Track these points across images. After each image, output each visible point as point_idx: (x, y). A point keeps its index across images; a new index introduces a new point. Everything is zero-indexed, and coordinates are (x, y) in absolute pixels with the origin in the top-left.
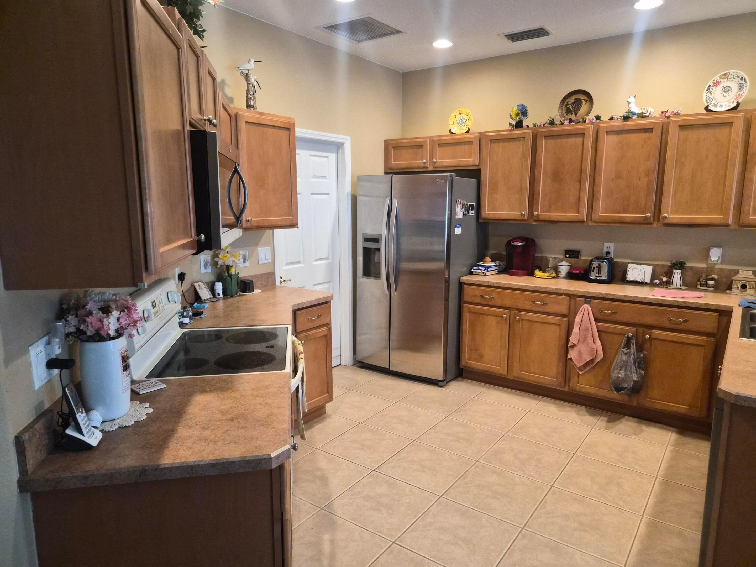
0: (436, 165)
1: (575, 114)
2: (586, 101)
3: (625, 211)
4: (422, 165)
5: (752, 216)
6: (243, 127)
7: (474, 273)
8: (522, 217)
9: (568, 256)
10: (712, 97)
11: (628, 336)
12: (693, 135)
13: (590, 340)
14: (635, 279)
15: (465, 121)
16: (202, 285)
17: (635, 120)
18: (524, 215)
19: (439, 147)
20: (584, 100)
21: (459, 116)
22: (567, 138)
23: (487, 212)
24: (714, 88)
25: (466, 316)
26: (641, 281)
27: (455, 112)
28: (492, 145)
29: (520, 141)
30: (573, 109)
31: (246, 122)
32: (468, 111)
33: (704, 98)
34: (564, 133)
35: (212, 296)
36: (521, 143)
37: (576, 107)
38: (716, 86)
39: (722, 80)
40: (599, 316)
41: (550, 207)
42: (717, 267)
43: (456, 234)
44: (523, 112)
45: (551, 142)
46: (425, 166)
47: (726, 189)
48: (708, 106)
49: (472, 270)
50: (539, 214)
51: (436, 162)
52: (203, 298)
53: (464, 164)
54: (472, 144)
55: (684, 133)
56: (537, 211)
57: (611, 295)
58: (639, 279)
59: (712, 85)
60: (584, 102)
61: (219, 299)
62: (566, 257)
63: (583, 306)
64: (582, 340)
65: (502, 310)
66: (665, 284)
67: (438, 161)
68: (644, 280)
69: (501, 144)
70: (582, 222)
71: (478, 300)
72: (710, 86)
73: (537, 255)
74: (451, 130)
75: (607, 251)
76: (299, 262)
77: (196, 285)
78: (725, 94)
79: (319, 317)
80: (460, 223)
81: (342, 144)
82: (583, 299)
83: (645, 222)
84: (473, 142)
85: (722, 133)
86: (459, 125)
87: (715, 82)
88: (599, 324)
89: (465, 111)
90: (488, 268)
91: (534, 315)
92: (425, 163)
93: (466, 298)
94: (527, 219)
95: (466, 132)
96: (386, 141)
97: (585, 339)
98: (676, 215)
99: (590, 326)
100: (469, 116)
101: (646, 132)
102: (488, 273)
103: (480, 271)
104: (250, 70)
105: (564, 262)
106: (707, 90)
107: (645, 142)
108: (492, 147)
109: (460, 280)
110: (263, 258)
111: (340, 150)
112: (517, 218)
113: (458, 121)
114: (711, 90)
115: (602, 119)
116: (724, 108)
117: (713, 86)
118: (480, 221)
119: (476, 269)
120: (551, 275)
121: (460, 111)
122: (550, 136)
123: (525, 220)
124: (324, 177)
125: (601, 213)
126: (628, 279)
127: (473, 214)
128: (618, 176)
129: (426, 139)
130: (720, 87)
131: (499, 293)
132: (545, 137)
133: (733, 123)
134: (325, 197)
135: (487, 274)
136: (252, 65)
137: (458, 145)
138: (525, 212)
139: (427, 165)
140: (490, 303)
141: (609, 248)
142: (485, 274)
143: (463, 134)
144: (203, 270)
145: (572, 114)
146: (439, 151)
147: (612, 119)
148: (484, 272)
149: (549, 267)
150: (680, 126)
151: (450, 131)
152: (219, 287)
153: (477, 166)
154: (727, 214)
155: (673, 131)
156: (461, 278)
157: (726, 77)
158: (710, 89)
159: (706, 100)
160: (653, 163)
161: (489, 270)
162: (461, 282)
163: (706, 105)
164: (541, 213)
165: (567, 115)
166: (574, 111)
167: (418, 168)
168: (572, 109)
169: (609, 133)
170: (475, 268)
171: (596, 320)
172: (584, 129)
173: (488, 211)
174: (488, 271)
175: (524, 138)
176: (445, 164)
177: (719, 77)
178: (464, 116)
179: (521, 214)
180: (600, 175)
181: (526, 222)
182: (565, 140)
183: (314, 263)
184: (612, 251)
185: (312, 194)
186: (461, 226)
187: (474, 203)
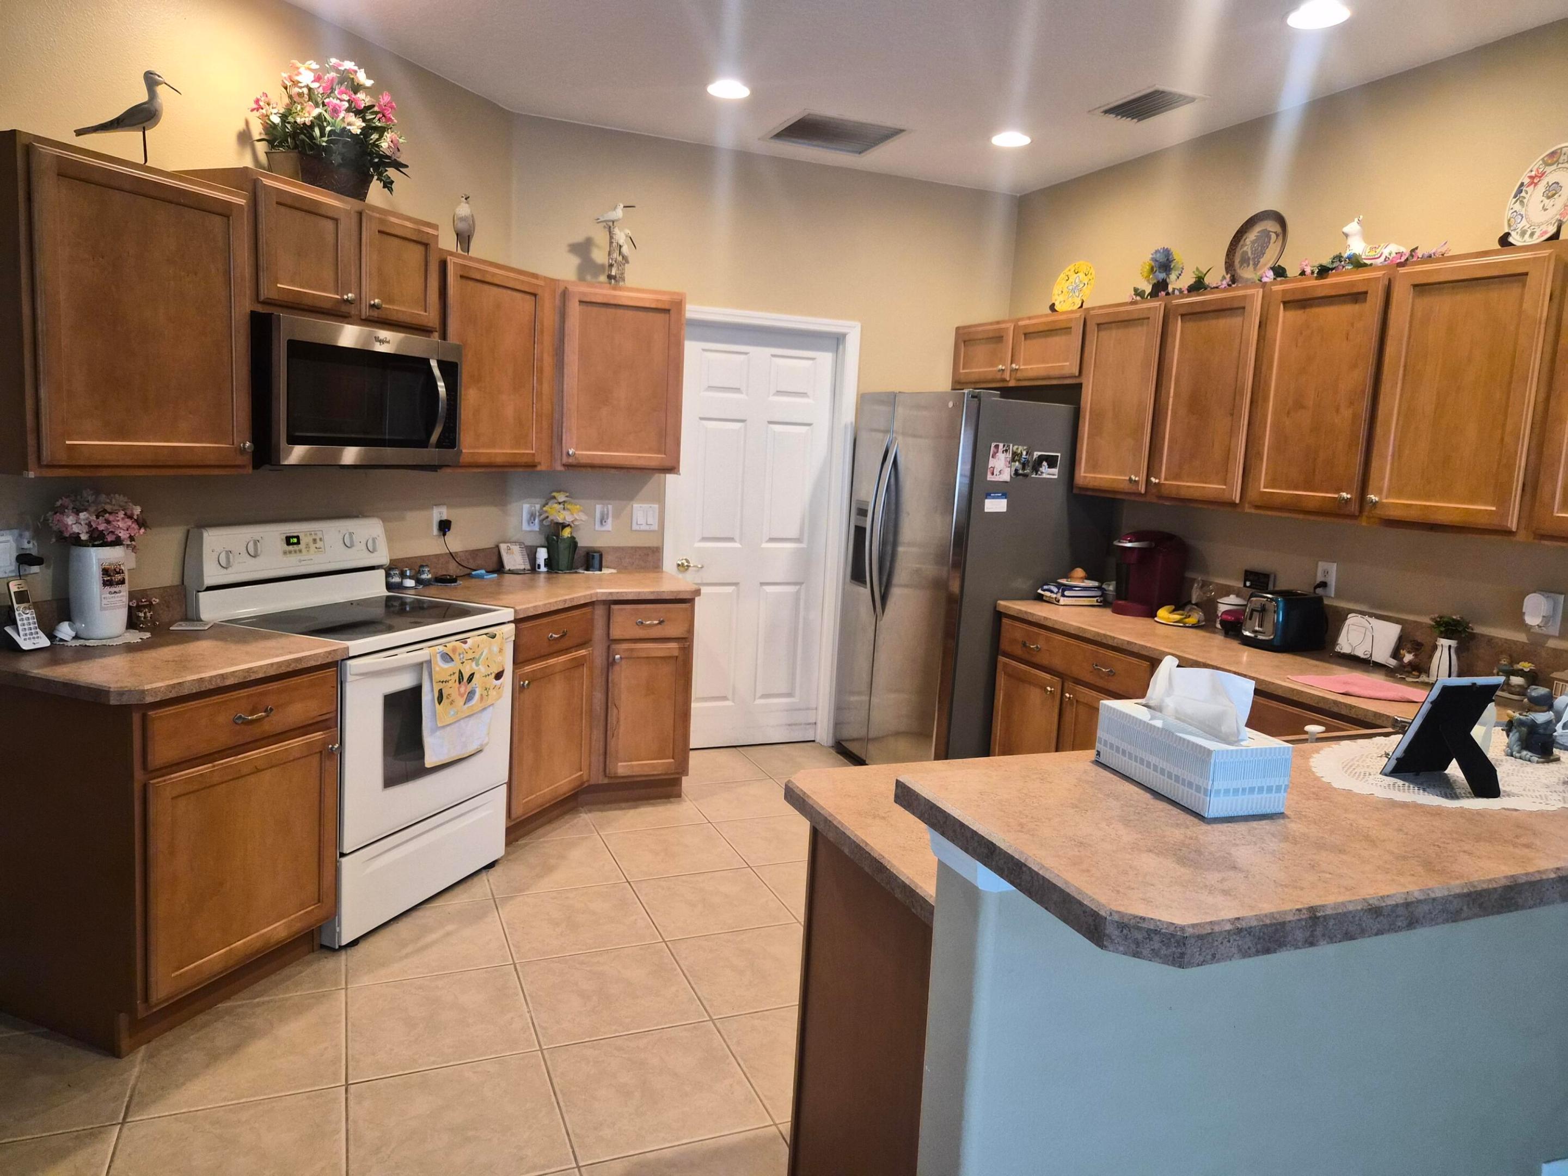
0: (1019, 375)
1: (1254, 264)
2: (1277, 235)
3: (1309, 486)
4: (999, 376)
5: (1560, 510)
6: (574, 309)
7: (1044, 598)
8: (1133, 487)
9: (1247, 584)
10: (1523, 212)
12: (1443, 305)
14: (1353, 649)
15: (1080, 286)
16: (516, 548)
17: (1349, 273)
18: (1137, 482)
19: (1025, 339)
20: (1275, 233)
21: (1073, 277)
22: (1218, 318)
23: (1084, 475)
24: (1530, 189)
25: (1001, 681)
26: (1362, 656)
27: (1068, 269)
28: (1102, 334)
29: (1142, 325)
30: (1251, 253)
31: (581, 302)
32: (1090, 265)
33: (1508, 214)
34: (1212, 308)
35: (528, 567)
36: (1145, 328)
37: (1257, 249)
38: (1536, 184)
39: (1548, 169)
41: (1181, 468)
43: (988, 511)
44: (1164, 264)
45: (1190, 325)
46: (1003, 377)
47: (1507, 439)
48: (1508, 234)
49: (1040, 591)
50: (1163, 481)
51: (1017, 370)
52: (508, 566)
53: (1056, 373)
54: (1070, 333)
56: (1159, 475)
58: (1360, 653)
59: (1527, 181)
60: (1273, 239)
61: (540, 573)
62: (1244, 585)
65: (1048, 676)
66: (1409, 669)
67: (1022, 367)
68: (1371, 656)
69: (1113, 333)
70: (1233, 504)
71: (1018, 651)
72: (1522, 184)
74: (1053, 305)
75: (1323, 579)
76: (731, 539)
77: (503, 547)
78: (1546, 201)
79: (661, 622)
80: (1002, 490)
81: (844, 336)
83: (1336, 511)
84: (1071, 328)
85: (1503, 298)
86: (1070, 294)
87: (1533, 174)
89: (1085, 266)
90: (1063, 591)
91: (1095, 694)
92: (1003, 371)
93: (1006, 644)
94: (1143, 491)
95: (1076, 309)
96: (957, 330)
98: (1399, 498)
100: (1089, 276)
101: (1356, 303)
102: (1063, 601)
103: (1048, 594)
104: (617, 220)
105: (1232, 596)
106: (1515, 197)
107: (1352, 324)
108: (1101, 336)
109: (995, 605)
110: (641, 520)
111: (840, 346)
112: (1121, 487)
113: (1071, 288)
114: (1523, 194)
115: (1286, 274)
116: (1536, 240)
117: (1529, 185)
118: (1072, 491)
119: (1044, 590)
121: (1077, 266)
122: (1192, 315)
123: (1140, 494)
124: (804, 395)
125: (1265, 487)
126: (1338, 649)
127: (1056, 477)
128: (1299, 405)
129: (1008, 325)
130: (1542, 187)
131: (1048, 640)
132: (1182, 315)
133: (1526, 274)
134: (802, 429)
135: (1061, 603)
136: (619, 213)
137: (1052, 336)
138: (1140, 478)
139: (1007, 375)
140: (1034, 660)
141: (1326, 573)
142: (1058, 601)
143: (1068, 313)
144: (525, 527)
145: (1248, 265)
146: (1023, 347)
147: (1302, 273)
148: (1054, 596)
149: (1192, 600)
150: (1415, 286)
151: (1052, 307)
152: (542, 554)
153: (1075, 377)
154: (1507, 503)
155: (1402, 296)
156: (999, 602)
157: (1555, 159)
158: (1521, 191)
159: (1509, 220)
160: (1361, 375)
161: (1066, 593)
162: (999, 610)
163: (1507, 231)
164: (1165, 480)
166: (1254, 259)
167: (993, 380)
168: (1249, 254)
169: (1287, 305)
170: (1045, 587)
172: (1245, 297)
173: (1085, 472)
174: (1063, 595)
175: (1149, 318)
176: (1031, 374)
177: (1541, 162)
178: (1081, 275)
179: (1130, 480)
181: (1142, 499)
182: (1213, 322)
183: (765, 545)
184: (1332, 581)
185: (770, 423)
186: (1004, 495)
187: (1059, 454)
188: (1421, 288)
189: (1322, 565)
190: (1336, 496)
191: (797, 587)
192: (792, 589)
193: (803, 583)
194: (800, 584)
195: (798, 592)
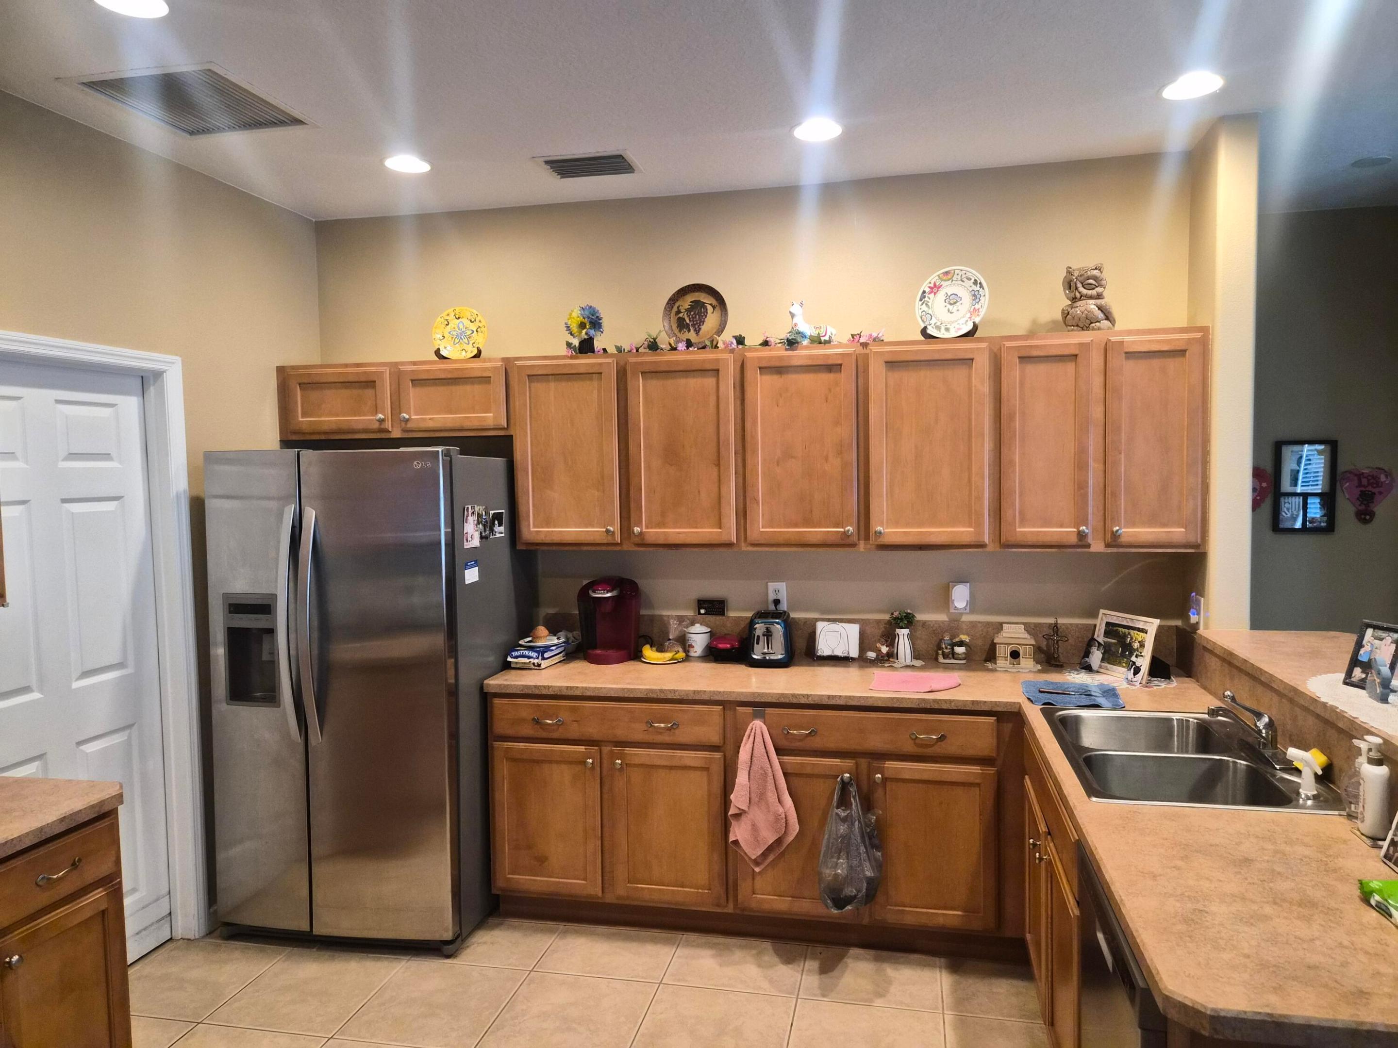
0: (410, 425)
1: (695, 330)
2: (714, 307)
3: (808, 522)
4: (376, 426)
5: (1020, 527)
7: (513, 666)
8: (610, 538)
9: (702, 611)
10: (930, 312)
11: (842, 779)
12: (910, 378)
13: (772, 797)
14: (833, 651)
15: (469, 332)
17: (806, 348)
18: (613, 533)
19: (414, 386)
20: (711, 304)
21: (454, 323)
22: (687, 377)
23: (533, 529)
24: (932, 296)
25: (502, 771)
26: (842, 655)
27: (446, 313)
28: (533, 385)
29: (591, 379)
30: (690, 320)
32: (475, 312)
33: (918, 314)
34: (681, 368)
36: (595, 383)
37: (696, 317)
38: (935, 294)
39: (944, 284)
40: (784, 743)
41: (663, 514)
42: (965, 618)
43: (467, 582)
44: (594, 322)
45: (655, 384)
46: (382, 427)
47: (974, 479)
48: (925, 328)
49: (509, 659)
50: (644, 530)
51: (408, 420)
53: (476, 424)
54: (489, 382)
55: (896, 376)
56: (639, 524)
57: (803, 696)
58: (839, 653)
59: (927, 290)
60: (710, 308)
62: (699, 613)
63: (751, 725)
64: (755, 799)
65: (582, 748)
66: (886, 658)
67: (413, 417)
68: (849, 654)
69: (552, 385)
70: (729, 545)
71: (527, 730)
72: (924, 292)
73: (643, 612)
74: (439, 349)
75: (775, 597)
76: (26, 689)
78: (951, 307)
79: (74, 867)
80: (475, 558)
81: (158, 375)
82: (749, 710)
83: (844, 543)
84: (490, 377)
85: (957, 375)
86: (457, 341)
87: (932, 285)
88: (787, 759)
89: (468, 312)
90: (543, 653)
91: (652, 752)
92: (381, 421)
93: (500, 726)
94: (619, 542)
95: (474, 357)
96: (281, 371)
97: (762, 796)
98: (896, 528)
99: (769, 766)
100: (477, 324)
101: (830, 372)
102: (544, 664)
103: (526, 660)
105: (698, 625)
106: (921, 300)
107: (830, 390)
108: (532, 389)
109: (482, 687)
111: (152, 388)
112: (598, 539)
113: (455, 333)
114: (926, 299)
115: (747, 342)
116: (953, 334)
117: (930, 293)
118: (518, 548)
119: (516, 657)
120: (677, 656)
121: (456, 312)
122: (652, 373)
123: (617, 544)
124: (106, 457)
125: (763, 528)
126: (819, 653)
127: (503, 535)
128: (788, 454)
129: (381, 369)
130: (941, 295)
131: (574, 709)
132: (642, 373)
133: (972, 360)
134: (110, 506)
135: (543, 666)
137: (458, 384)
138: (615, 528)
139: (388, 425)
140: (555, 735)
141: (777, 592)
142: (539, 665)
143: (466, 361)
145: (689, 331)
146: (413, 395)
147: (766, 343)
148: (536, 661)
149: (671, 638)
150: (886, 362)
151: (437, 353)
153: (503, 429)
154: (979, 525)
155: (876, 371)
156: (486, 682)
157: (949, 277)
158: (925, 297)
159: (921, 318)
160: (847, 431)
161: (546, 655)
162: (485, 691)
163: (923, 326)
164: (647, 527)
165: (680, 331)
166: (693, 325)
167: (366, 431)
168: (688, 321)
169: (763, 369)
170: (515, 654)
171: (779, 751)
172: (717, 360)
173: (534, 527)
174: (544, 659)
175: (601, 373)
176: (431, 425)
177: (937, 278)
178: (465, 322)
179: (608, 531)
180: (755, 451)
181: (618, 548)
182: (682, 381)
183: (76, 685)
184: (783, 597)
185: (64, 501)
186: (476, 564)
187: (503, 511)
188: (892, 364)
189: (772, 586)
190: (842, 530)
191: (127, 732)
192: (117, 739)
193: (133, 725)
194: (130, 726)
195: (128, 743)
